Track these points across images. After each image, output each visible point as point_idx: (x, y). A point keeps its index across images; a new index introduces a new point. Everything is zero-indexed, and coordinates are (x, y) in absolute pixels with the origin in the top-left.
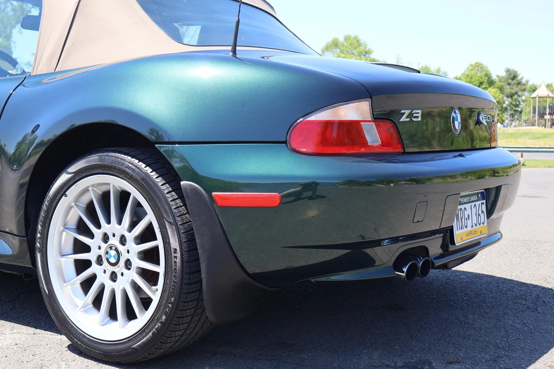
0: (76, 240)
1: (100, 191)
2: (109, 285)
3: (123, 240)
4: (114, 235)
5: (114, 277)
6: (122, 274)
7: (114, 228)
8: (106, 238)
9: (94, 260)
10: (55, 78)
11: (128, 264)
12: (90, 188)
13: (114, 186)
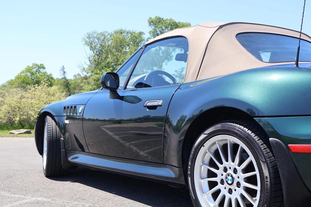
0: (209, 170)
1: (222, 144)
2: (228, 196)
3: (235, 171)
4: (230, 168)
5: (230, 191)
6: (235, 190)
7: (230, 164)
8: (225, 170)
9: (219, 182)
10: (196, 84)
11: (238, 184)
12: (217, 142)
13: (230, 141)
